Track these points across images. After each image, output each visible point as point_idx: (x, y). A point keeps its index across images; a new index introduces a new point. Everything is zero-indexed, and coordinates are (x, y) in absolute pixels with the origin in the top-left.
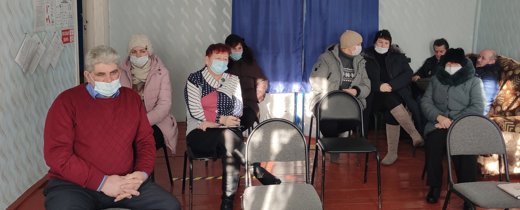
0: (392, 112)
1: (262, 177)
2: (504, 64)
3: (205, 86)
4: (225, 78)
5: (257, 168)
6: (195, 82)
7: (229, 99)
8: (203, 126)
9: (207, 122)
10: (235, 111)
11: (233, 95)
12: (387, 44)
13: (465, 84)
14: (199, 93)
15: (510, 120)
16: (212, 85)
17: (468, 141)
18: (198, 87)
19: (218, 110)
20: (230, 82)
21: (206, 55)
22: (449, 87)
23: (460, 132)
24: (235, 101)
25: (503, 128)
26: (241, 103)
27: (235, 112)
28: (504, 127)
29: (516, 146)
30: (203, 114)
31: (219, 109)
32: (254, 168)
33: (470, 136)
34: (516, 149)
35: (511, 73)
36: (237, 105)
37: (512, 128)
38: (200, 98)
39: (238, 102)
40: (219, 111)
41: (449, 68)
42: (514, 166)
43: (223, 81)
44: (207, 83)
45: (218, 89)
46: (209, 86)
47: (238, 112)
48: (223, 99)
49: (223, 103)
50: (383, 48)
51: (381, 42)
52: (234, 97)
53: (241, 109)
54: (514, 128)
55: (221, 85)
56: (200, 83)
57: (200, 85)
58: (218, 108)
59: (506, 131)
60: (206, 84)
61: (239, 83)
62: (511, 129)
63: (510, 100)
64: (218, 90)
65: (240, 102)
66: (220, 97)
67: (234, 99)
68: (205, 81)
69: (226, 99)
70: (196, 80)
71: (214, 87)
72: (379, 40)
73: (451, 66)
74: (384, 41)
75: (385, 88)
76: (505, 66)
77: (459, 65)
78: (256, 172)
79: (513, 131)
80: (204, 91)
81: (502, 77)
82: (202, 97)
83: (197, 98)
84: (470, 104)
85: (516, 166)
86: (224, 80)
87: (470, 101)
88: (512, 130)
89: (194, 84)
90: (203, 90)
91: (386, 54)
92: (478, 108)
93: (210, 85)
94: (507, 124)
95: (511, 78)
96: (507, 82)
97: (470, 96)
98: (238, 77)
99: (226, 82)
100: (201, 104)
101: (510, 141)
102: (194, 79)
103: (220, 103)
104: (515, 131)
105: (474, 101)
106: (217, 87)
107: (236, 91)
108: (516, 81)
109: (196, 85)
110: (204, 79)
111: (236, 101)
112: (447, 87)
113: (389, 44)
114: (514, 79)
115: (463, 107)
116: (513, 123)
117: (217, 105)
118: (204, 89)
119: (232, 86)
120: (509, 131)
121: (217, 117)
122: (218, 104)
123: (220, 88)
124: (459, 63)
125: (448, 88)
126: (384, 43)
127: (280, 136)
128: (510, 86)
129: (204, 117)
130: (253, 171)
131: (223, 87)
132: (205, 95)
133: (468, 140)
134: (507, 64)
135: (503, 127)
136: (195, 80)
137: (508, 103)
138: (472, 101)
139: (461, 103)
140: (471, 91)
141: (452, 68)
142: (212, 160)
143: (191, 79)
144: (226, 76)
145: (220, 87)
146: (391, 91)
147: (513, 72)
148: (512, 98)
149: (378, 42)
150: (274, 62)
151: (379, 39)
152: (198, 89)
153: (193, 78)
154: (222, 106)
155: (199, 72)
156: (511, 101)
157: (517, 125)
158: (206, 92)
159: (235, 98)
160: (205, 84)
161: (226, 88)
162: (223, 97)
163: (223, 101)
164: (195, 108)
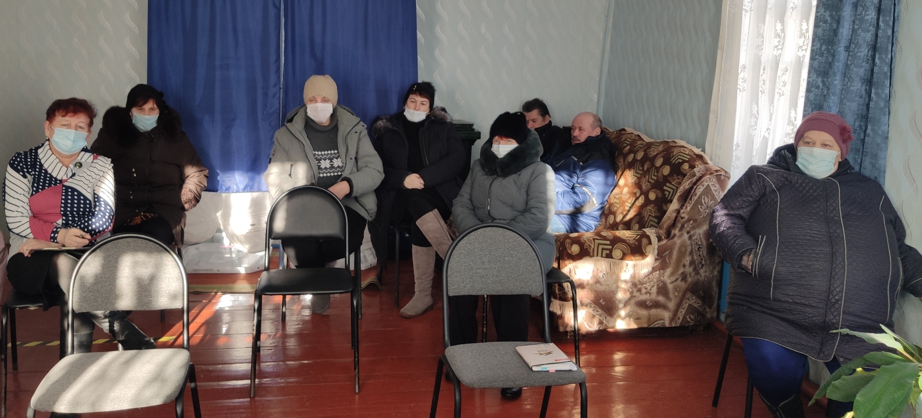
0: (418, 223)
1: (123, 339)
2: (625, 142)
3: (40, 175)
4: (83, 161)
5: (115, 323)
6: (19, 168)
7: (86, 199)
8: (25, 248)
9: (34, 240)
10: (94, 220)
11: (95, 192)
12: (423, 104)
13: (520, 175)
14: (26, 189)
15: (605, 238)
16: (54, 175)
17: (480, 271)
18: (25, 177)
19: (63, 220)
20: (91, 169)
21: (47, 120)
22: (494, 179)
23: (467, 255)
24: (97, 204)
25: (591, 251)
26: (109, 207)
27: (95, 223)
28: (594, 250)
29: (617, 282)
30: (28, 225)
31: (64, 218)
32: (109, 322)
33: (483, 263)
34: (618, 287)
35: (630, 158)
36: (100, 210)
37: (608, 252)
38: (29, 196)
39: (103, 206)
40: (64, 222)
41: (497, 146)
42: (615, 316)
43: (79, 168)
44: (46, 170)
45: (66, 181)
46: (48, 176)
47: (101, 222)
48: (72, 199)
49: (72, 207)
50: (416, 112)
51: (413, 102)
52: (96, 196)
53: (107, 217)
54: (611, 251)
55: (74, 175)
56: (30, 170)
57: (29, 173)
58: (63, 215)
59: (597, 256)
60: (43, 171)
61: (112, 170)
62: (605, 252)
63: (627, 204)
64: (66, 184)
65: (106, 204)
66: (67, 195)
67: (96, 200)
68: (41, 165)
69: (79, 199)
70: (22, 163)
71: (59, 178)
72: (413, 97)
73: (499, 144)
74: (419, 99)
75: (413, 182)
76: (625, 145)
77: (514, 141)
78: (114, 330)
79: (609, 256)
80: (36, 185)
81: (619, 164)
82: (32, 195)
83: (22, 198)
84: (526, 210)
85: (619, 316)
86: (80, 165)
87: (527, 203)
88: (607, 254)
89: (18, 171)
90: (33, 183)
91: (422, 123)
92: (536, 215)
93: (50, 174)
94: (599, 244)
95: (630, 166)
96: (625, 173)
97: (528, 195)
98: (110, 160)
99: (84, 169)
100: (28, 208)
101: (607, 274)
102: (21, 161)
103: (66, 207)
104: (613, 256)
105: (532, 203)
106: (65, 178)
107: (103, 186)
108: (638, 171)
109: (21, 173)
110: (40, 162)
111: (100, 204)
112: (491, 178)
113: (428, 105)
114: (634, 168)
115: (515, 213)
116: (608, 242)
117: (61, 211)
118: (36, 181)
119: (94, 176)
120: (602, 256)
121: (53, 232)
122: (62, 209)
123: (71, 180)
124: (512, 138)
125: (491, 181)
126: (419, 103)
127: (135, 264)
128: (629, 180)
129: (29, 231)
130: (108, 328)
131: (76, 177)
132: (37, 191)
133: (479, 269)
134: (629, 143)
135: (590, 249)
136: (21, 165)
137: (624, 210)
138: (529, 203)
139: (511, 206)
140: (529, 186)
141: (500, 146)
142: (42, 308)
143: (14, 163)
144: (87, 157)
145: (71, 177)
146: (423, 187)
147: (634, 156)
148: (630, 201)
149: (409, 101)
150: (226, 136)
151: (411, 96)
152: (25, 181)
153: (17, 161)
154: (72, 213)
155: (34, 150)
156: (628, 206)
157: (615, 246)
158: (41, 187)
159: (98, 197)
160: (40, 172)
161: (83, 179)
162: (73, 195)
163: (73, 203)
164: (15, 214)
